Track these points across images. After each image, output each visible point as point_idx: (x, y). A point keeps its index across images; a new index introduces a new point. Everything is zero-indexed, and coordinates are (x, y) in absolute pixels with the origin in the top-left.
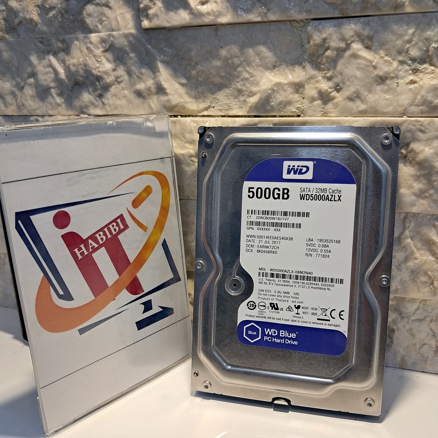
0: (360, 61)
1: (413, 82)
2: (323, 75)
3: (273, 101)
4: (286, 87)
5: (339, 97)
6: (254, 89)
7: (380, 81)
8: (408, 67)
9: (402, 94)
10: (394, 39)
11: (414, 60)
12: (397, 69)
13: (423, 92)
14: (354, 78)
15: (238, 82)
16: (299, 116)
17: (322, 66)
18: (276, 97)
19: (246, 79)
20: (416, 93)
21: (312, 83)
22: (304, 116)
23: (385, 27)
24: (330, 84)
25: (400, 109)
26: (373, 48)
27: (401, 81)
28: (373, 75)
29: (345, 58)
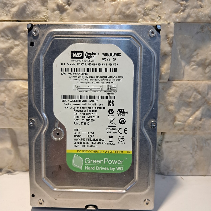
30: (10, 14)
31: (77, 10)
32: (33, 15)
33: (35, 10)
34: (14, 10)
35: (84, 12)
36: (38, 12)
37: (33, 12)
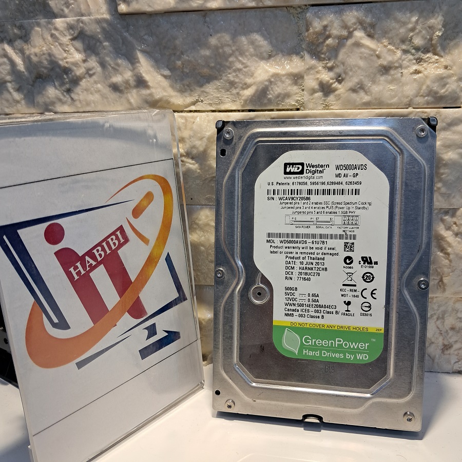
0: (363, 50)
1: (417, 72)
2: (323, 65)
3: (270, 94)
4: (284, 78)
5: (341, 89)
6: (249, 81)
7: (384, 71)
8: (411, 56)
9: (407, 84)
10: (397, 27)
11: (417, 49)
12: (400, 59)
13: (428, 82)
14: (357, 68)
15: (230, 74)
16: (298, 109)
17: (323, 56)
18: (274, 90)
19: (239, 70)
20: (421, 84)
21: (311, 74)
22: (305, 109)
23: (388, 15)
24: (331, 74)
25: (406, 100)
26: (376, 36)
27: (405, 71)
28: (377, 65)
29: (347, 47)
30: (240, 99)
31: (354, 90)
32: (279, 101)
33: (283, 92)
34: (248, 92)
35: (366, 93)
36: (287, 95)
37: (278, 96)
